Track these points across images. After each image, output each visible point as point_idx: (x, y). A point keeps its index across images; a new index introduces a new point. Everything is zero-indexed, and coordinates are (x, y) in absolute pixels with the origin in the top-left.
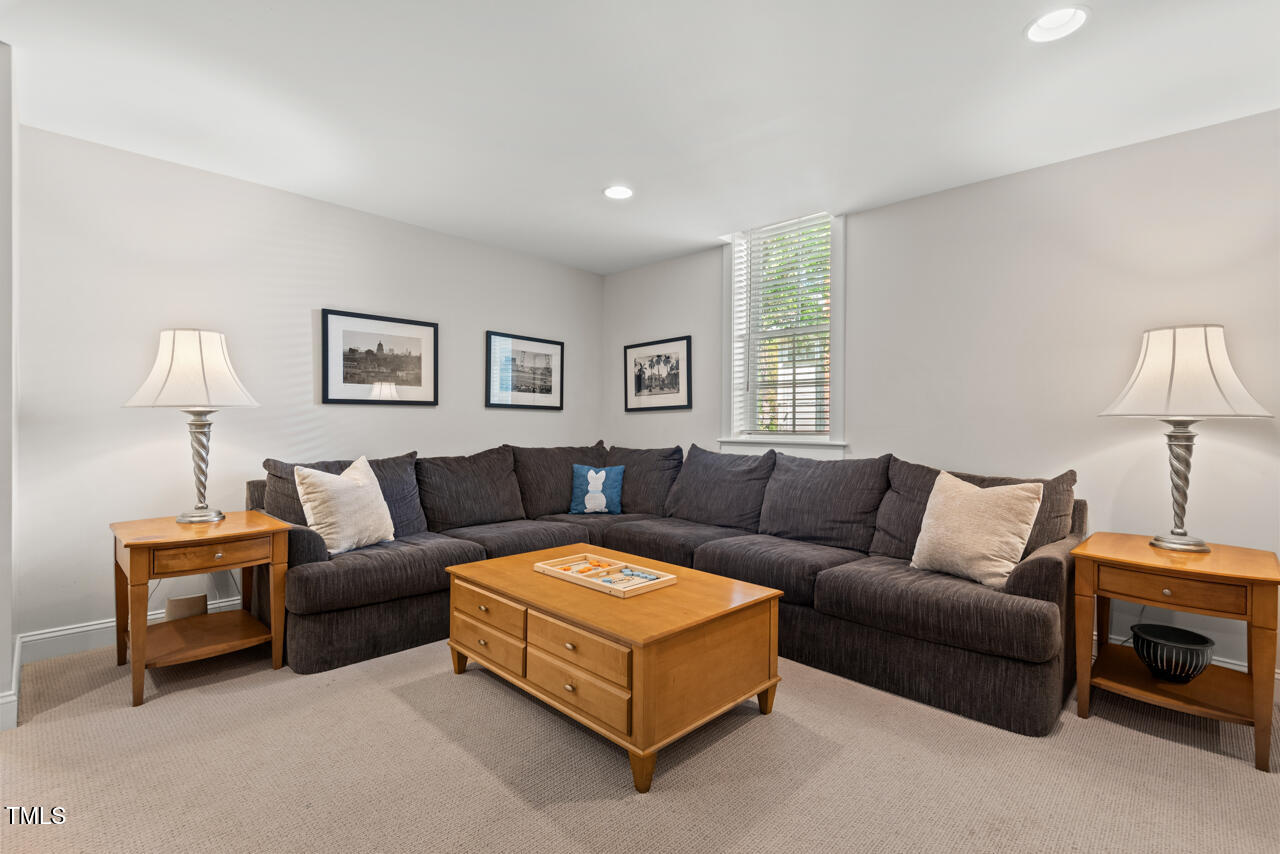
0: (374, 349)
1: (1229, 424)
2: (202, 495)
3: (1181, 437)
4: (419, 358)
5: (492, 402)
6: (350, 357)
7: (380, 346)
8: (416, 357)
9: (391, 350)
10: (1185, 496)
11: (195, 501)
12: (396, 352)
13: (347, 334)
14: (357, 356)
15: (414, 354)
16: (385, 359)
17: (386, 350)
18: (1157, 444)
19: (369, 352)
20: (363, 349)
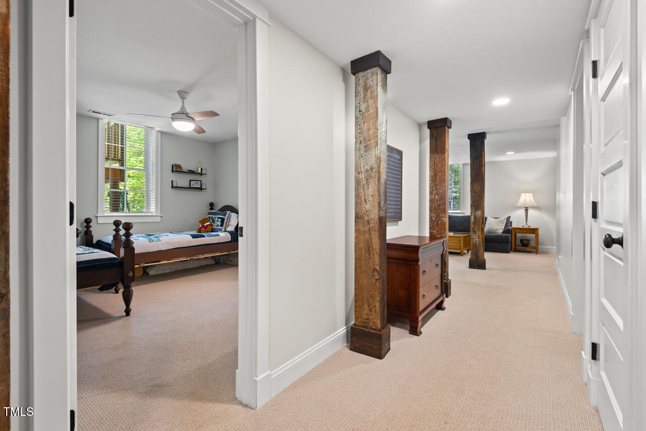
1: (533, 207)
3: (527, 210)
10: (527, 214)
18: (523, 211)
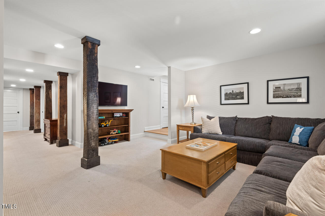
0: (231, 92)
2: (193, 120)
4: (243, 92)
5: (269, 102)
6: (226, 94)
7: (233, 91)
8: (242, 92)
9: (235, 92)
11: (192, 121)
12: (237, 92)
13: (225, 90)
14: (228, 94)
15: (241, 91)
16: (234, 94)
17: (234, 92)
19: (230, 93)
20: (229, 92)
